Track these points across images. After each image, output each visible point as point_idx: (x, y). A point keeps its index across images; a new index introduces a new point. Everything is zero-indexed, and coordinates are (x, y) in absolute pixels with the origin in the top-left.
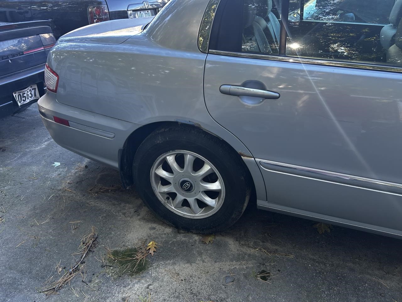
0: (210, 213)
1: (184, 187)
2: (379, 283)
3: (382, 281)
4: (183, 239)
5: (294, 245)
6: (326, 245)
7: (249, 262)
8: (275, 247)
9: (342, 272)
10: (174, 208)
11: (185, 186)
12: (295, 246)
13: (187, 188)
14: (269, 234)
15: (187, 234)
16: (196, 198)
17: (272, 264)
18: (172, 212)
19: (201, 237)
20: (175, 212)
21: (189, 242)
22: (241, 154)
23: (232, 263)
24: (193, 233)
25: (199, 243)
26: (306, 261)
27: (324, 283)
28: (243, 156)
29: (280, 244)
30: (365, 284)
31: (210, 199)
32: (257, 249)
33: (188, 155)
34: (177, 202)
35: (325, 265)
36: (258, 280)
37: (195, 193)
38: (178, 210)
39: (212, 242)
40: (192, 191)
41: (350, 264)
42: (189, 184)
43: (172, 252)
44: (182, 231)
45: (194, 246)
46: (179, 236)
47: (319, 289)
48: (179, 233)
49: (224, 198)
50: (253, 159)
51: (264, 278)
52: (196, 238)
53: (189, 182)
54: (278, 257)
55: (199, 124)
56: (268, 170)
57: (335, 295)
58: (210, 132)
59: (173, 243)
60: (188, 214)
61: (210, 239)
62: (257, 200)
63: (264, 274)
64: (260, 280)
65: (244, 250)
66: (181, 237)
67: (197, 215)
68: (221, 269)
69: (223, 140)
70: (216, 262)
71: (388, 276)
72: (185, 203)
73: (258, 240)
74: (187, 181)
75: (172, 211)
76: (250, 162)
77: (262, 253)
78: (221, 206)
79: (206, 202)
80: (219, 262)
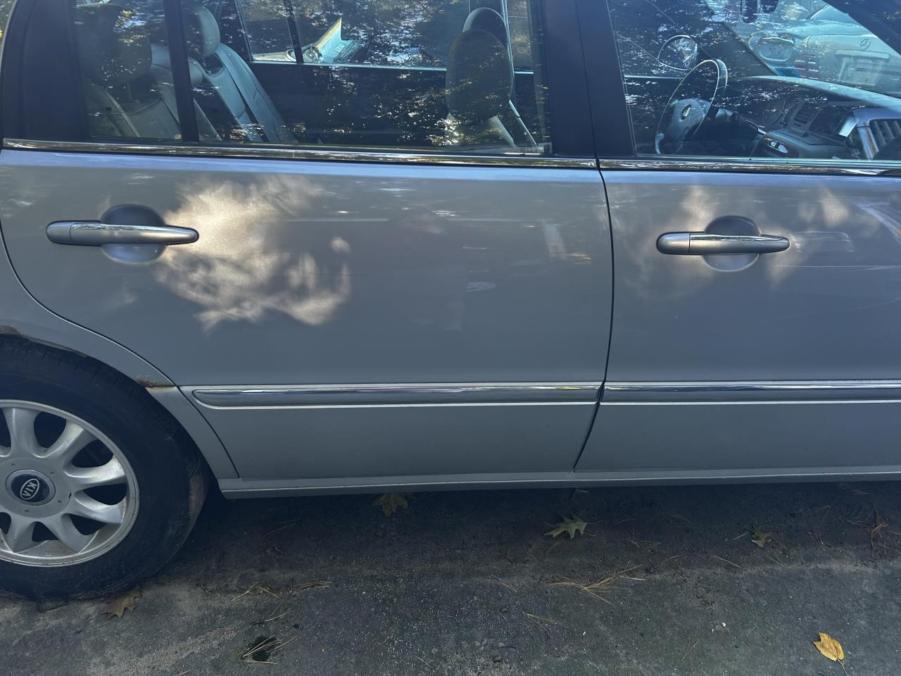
0: (114, 539)
1: (23, 492)
2: (499, 588)
3: (503, 582)
4: (54, 623)
5: (331, 557)
6: (398, 539)
7: (227, 628)
8: (289, 575)
9: (427, 587)
10: (11, 552)
11: (24, 489)
12: (334, 559)
13: (32, 494)
14: (276, 548)
15: (65, 607)
16: (64, 513)
17: (281, 616)
18: (11, 564)
19: (103, 605)
20: (16, 561)
21: (69, 626)
22: (142, 382)
23: (182, 644)
24: (80, 600)
25: (96, 622)
26: (356, 586)
27: (392, 623)
28: (150, 387)
29: (301, 565)
30: (472, 598)
31: (105, 506)
32: (248, 592)
33: (14, 410)
34: (16, 536)
35: (395, 582)
36: (245, 665)
37: (60, 502)
38: (24, 554)
39: (131, 609)
40: (49, 497)
41: (446, 565)
42: (35, 483)
43: (18, 667)
44: (49, 604)
45: (82, 633)
46: (42, 618)
47: (383, 638)
48: (40, 610)
49: (137, 495)
50: (176, 388)
51: (260, 656)
52: (90, 609)
53: (35, 477)
54: (294, 596)
55: (12, 328)
56: (216, 408)
57: (413, 642)
58: (51, 343)
59: (24, 642)
60: (54, 558)
61: (126, 602)
62: (219, 481)
63: (261, 646)
64: (251, 663)
65: (215, 603)
66: (49, 621)
67: (79, 554)
68: (154, 668)
69: (89, 357)
70: (141, 655)
71: (515, 567)
72: (41, 533)
73: (249, 570)
74: (29, 477)
75: (9, 560)
76: (170, 397)
77: (258, 597)
78: (135, 516)
79: (93, 516)
80: (150, 652)
